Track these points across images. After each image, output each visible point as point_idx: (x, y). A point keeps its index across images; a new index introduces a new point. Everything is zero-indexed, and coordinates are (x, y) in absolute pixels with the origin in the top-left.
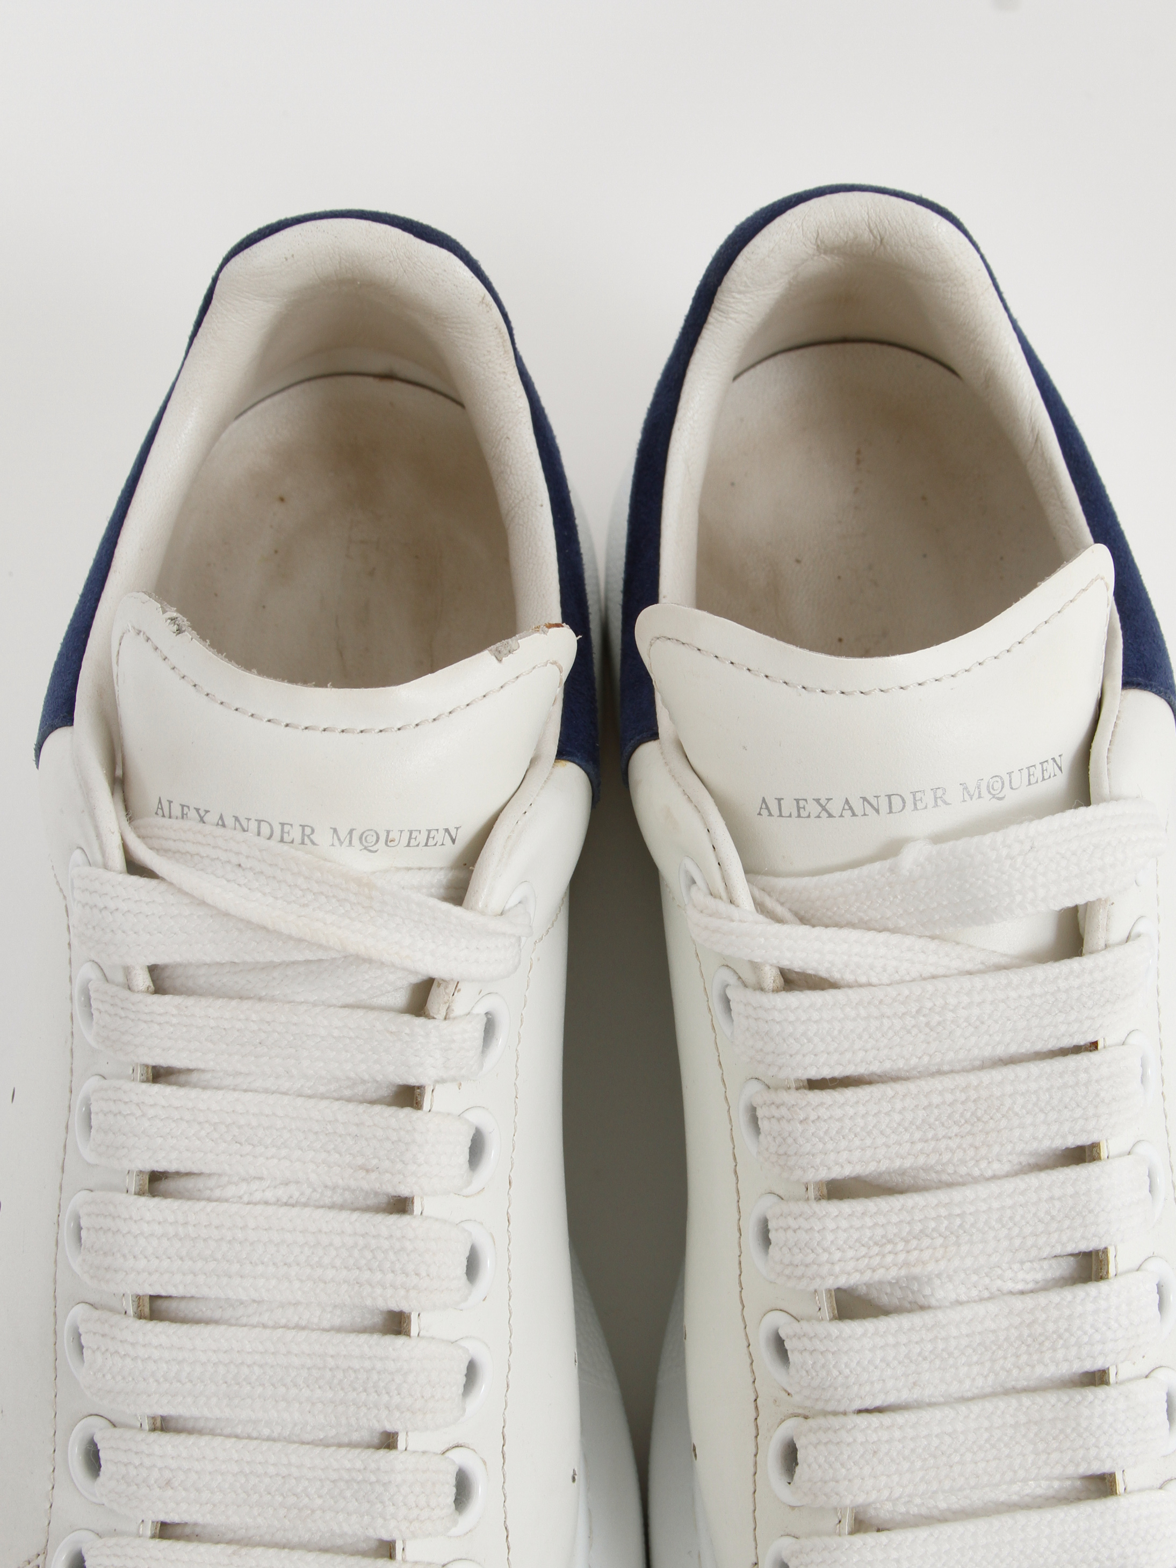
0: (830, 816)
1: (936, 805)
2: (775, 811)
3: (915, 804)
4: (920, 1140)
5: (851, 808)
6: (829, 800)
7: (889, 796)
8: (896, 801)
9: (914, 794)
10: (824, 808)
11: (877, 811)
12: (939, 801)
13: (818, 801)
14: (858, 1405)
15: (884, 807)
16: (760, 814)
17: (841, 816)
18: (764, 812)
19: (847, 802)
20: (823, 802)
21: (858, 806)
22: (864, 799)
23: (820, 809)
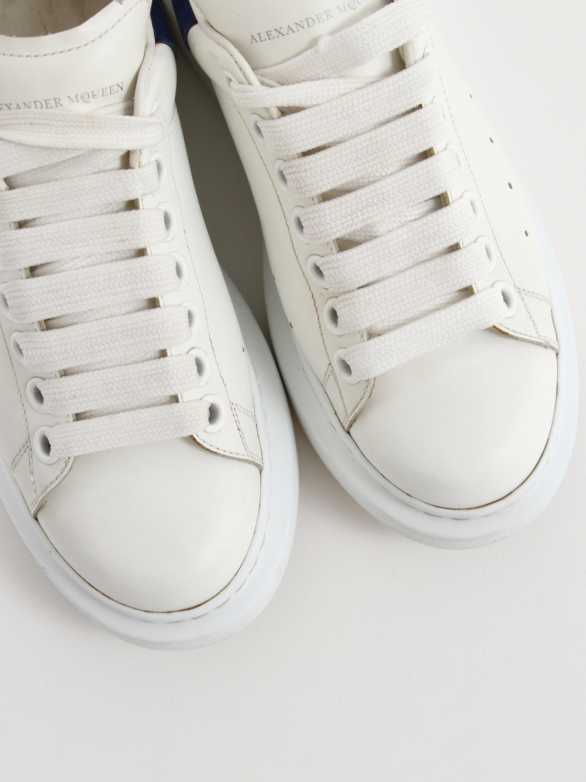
0: (283, 35)
2: (258, 39)
4: (357, 166)
5: (291, 29)
6: (281, 28)
7: (307, 20)
8: (310, 21)
10: (280, 33)
11: (303, 27)
12: (329, 17)
13: (276, 30)
14: (357, 285)
15: (306, 25)
16: (252, 43)
17: (288, 34)
18: (254, 41)
19: (289, 27)
20: (278, 30)
21: (294, 27)
22: (296, 24)
23: (278, 33)
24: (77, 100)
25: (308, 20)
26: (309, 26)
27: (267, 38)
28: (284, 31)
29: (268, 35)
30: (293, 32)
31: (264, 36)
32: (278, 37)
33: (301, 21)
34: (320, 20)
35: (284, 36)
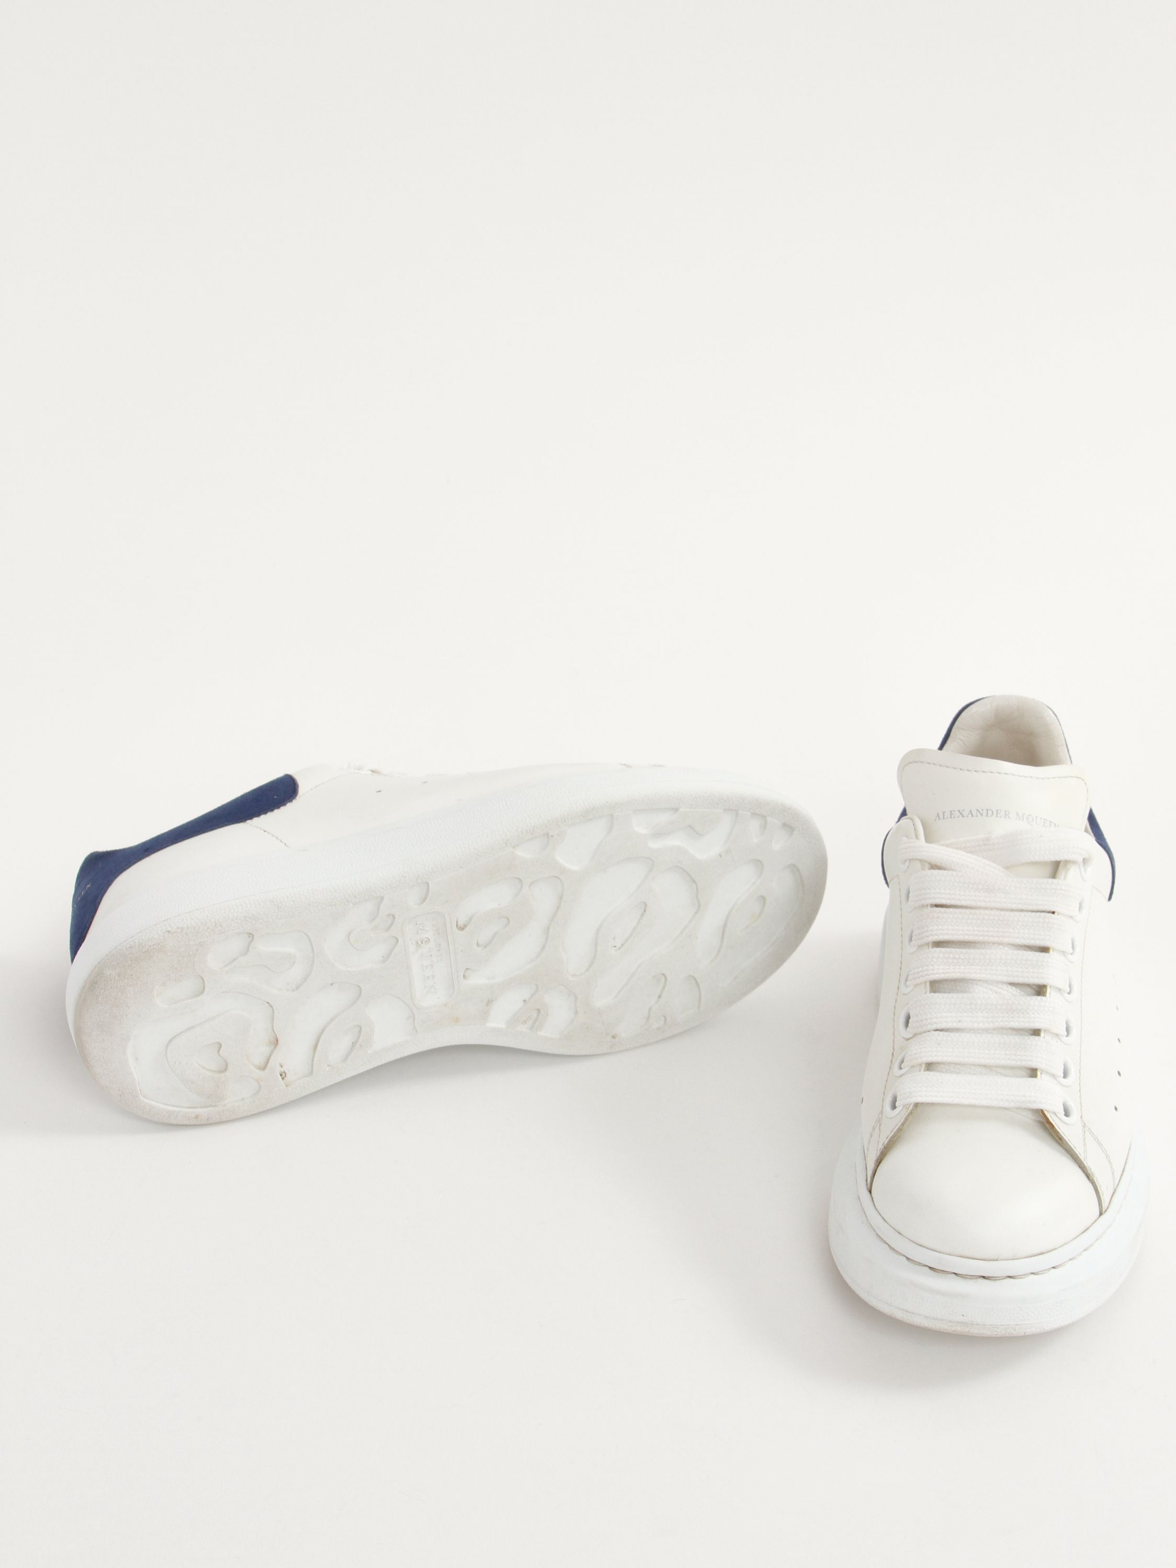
0: (963, 816)
1: (1005, 817)
2: (941, 817)
3: (997, 815)
4: (977, 931)
5: (972, 814)
6: (963, 810)
7: (987, 810)
8: (990, 813)
9: (997, 811)
10: (961, 814)
11: (982, 815)
12: (1007, 816)
13: (959, 811)
14: (935, 1027)
15: (985, 814)
16: (935, 820)
17: (967, 816)
18: (938, 819)
19: (970, 811)
20: (961, 811)
21: (974, 812)
22: (977, 810)
23: (959, 814)
24: (1023, 819)
25: (989, 811)
26: (987, 816)
27: (949, 817)
28: (965, 814)
29: (951, 815)
30: (972, 816)
31: (947, 814)
32: (958, 817)
33: (982, 810)
34: (998, 815)
35: (964, 818)
